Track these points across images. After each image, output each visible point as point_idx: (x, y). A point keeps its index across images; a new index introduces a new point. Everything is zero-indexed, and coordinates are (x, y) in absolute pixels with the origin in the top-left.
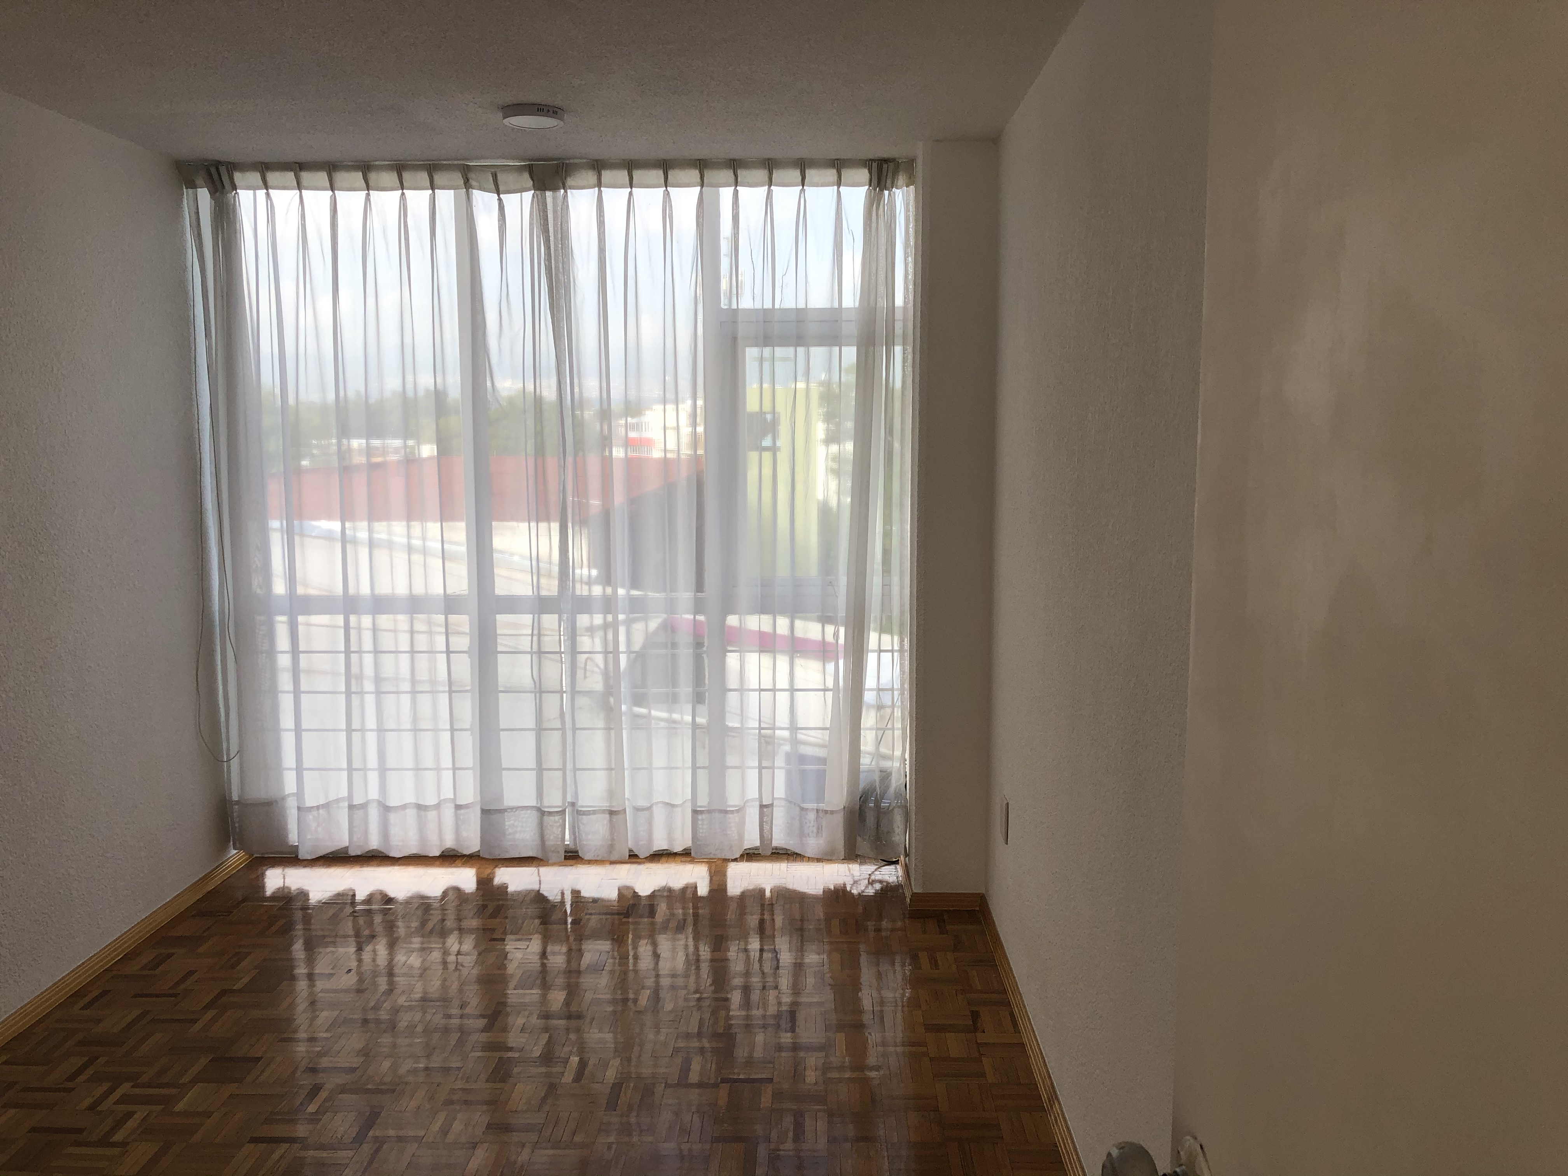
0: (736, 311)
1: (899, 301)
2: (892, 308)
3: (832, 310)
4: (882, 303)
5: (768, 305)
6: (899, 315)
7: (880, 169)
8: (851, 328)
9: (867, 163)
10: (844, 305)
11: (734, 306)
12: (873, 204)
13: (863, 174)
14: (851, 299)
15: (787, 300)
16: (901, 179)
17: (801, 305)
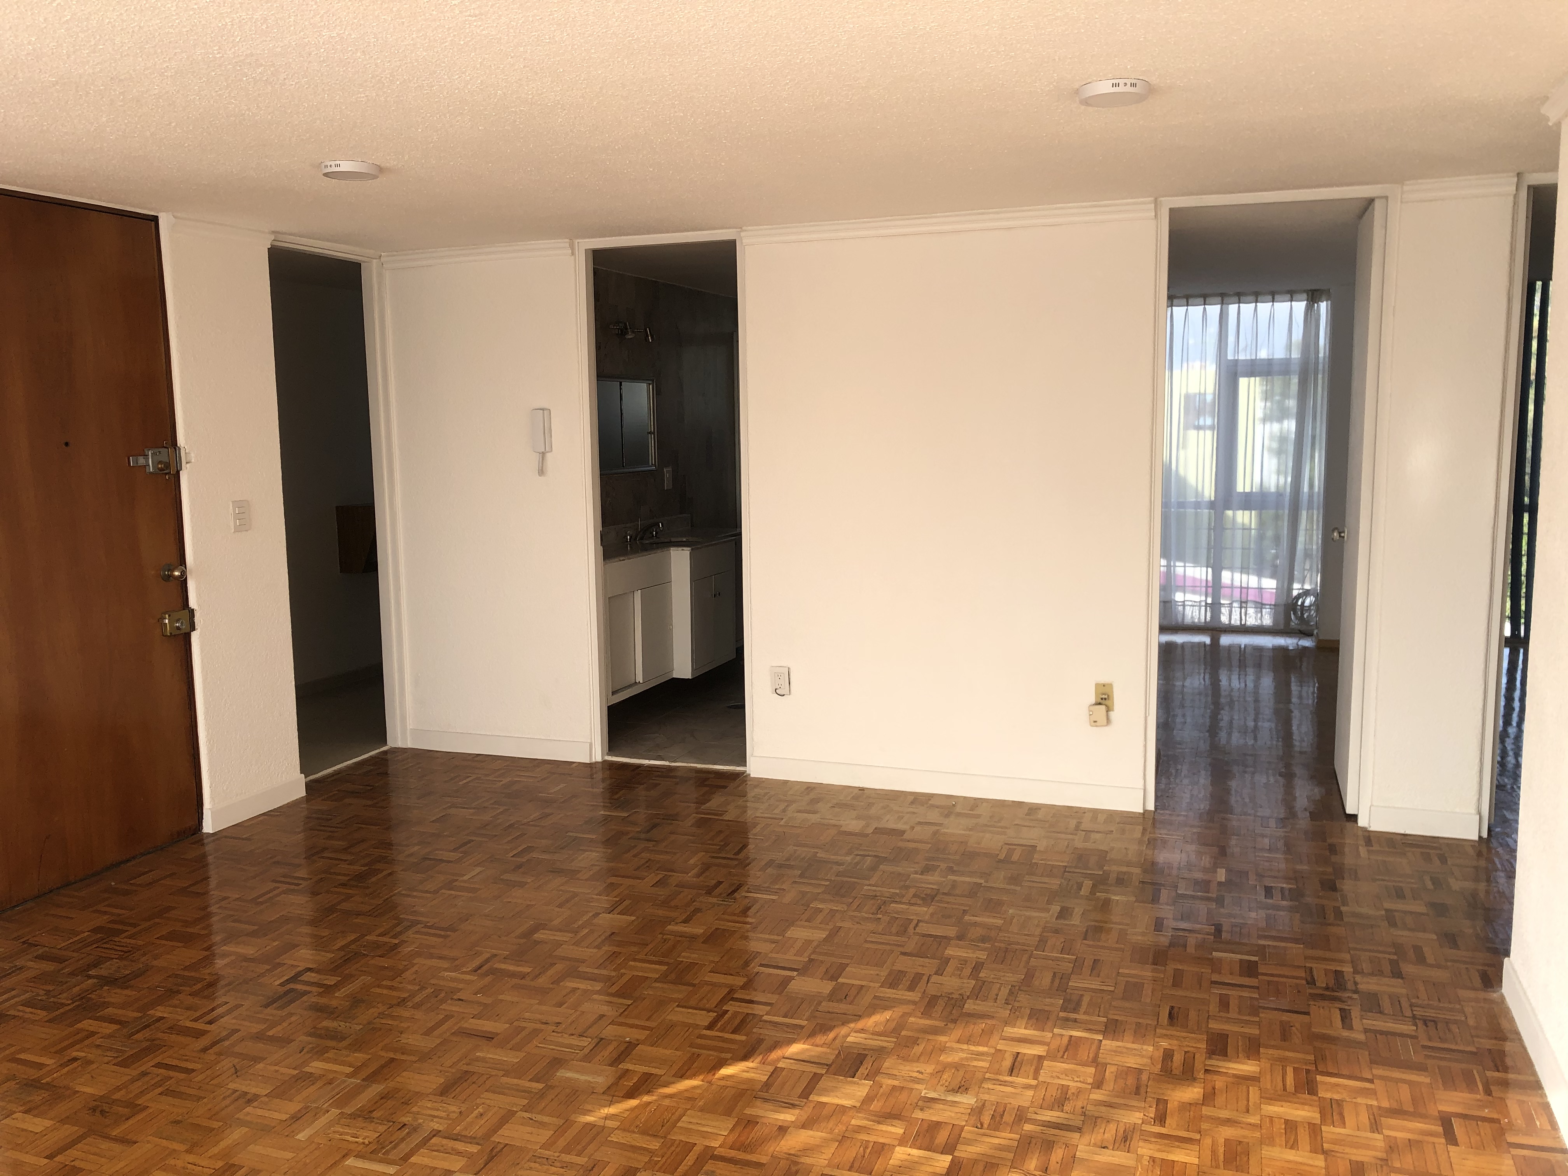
0: (1237, 361)
1: (1321, 355)
2: (1317, 357)
3: (1286, 359)
4: (1313, 356)
5: (1254, 357)
6: (1321, 360)
7: (1312, 295)
8: (1295, 367)
9: (1307, 291)
10: (1293, 356)
11: (1236, 358)
12: (1309, 310)
13: (1305, 296)
14: (1296, 355)
15: (1263, 354)
16: (1323, 298)
17: (1271, 357)
